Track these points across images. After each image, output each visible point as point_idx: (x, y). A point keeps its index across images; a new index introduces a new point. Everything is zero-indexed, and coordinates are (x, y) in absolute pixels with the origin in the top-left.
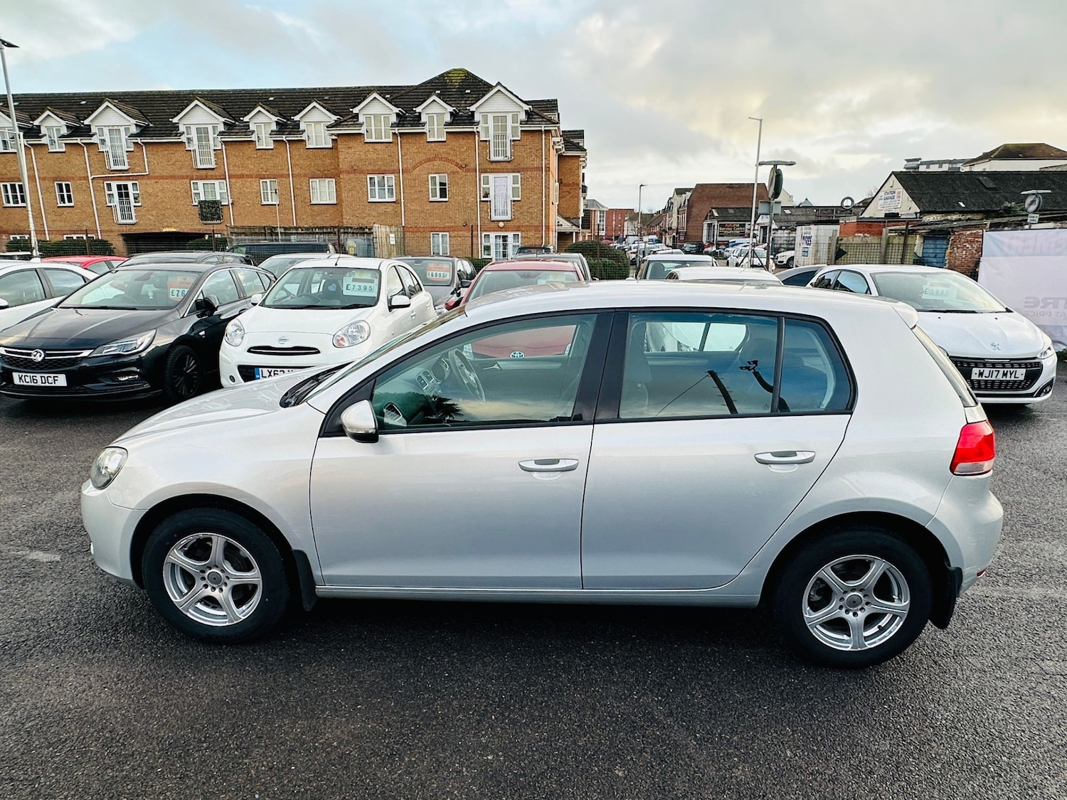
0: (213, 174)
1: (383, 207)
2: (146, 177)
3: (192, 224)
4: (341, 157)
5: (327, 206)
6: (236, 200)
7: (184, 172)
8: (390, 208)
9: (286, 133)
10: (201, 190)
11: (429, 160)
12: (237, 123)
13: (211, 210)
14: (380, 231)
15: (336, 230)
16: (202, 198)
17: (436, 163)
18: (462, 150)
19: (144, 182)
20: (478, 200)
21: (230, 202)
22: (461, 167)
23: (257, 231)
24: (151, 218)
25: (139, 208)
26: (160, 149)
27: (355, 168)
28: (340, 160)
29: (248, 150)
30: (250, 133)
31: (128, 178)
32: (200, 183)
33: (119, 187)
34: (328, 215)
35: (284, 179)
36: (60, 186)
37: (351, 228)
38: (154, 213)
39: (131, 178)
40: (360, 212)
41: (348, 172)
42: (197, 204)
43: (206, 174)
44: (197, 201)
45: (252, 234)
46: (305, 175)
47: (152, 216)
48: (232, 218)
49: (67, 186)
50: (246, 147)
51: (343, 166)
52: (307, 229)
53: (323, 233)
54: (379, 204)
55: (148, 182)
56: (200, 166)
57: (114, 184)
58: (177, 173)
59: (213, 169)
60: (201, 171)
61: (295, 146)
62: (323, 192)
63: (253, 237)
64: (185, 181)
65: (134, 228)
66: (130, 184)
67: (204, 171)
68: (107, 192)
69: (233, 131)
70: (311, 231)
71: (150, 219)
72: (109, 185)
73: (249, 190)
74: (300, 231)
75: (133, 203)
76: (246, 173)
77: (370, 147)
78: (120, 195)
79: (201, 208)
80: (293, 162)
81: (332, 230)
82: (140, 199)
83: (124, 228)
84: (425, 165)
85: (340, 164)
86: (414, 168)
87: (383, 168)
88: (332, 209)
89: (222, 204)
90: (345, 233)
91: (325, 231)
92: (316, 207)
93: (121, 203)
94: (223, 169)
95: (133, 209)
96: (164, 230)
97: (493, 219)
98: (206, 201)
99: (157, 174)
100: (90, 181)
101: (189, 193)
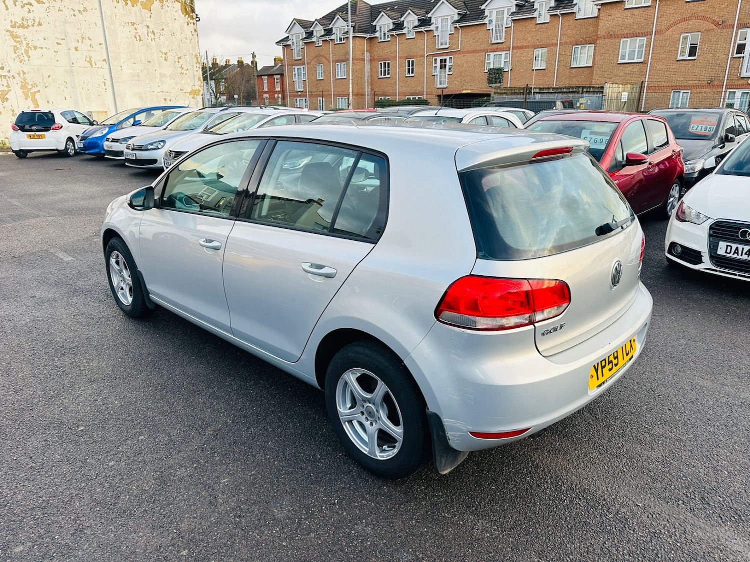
0: (502, 47)
1: (630, 68)
2: (458, 53)
3: (480, 86)
4: (601, 24)
5: (583, 69)
6: (514, 67)
7: (483, 46)
8: (636, 68)
9: (561, 8)
10: (492, 61)
11: (685, 20)
12: (526, 4)
13: (496, 75)
14: (611, 90)
15: (580, 90)
16: (492, 67)
17: (691, 23)
18: (723, 6)
19: (456, 56)
20: (730, 56)
21: (510, 69)
22: (717, 24)
23: (517, 91)
24: (457, 83)
25: (450, 76)
26: (470, 29)
27: (611, 33)
28: (599, 27)
29: (530, 25)
30: (533, 12)
31: (447, 54)
32: (492, 54)
33: (441, 60)
34: (583, 76)
35: (553, 47)
36: (409, 62)
37: (593, 87)
38: (459, 79)
39: (449, 54)
40: (608, 73)
41: (604, 38)
42: (487, 71)
43: (497, 47)
44: (488, 69)
45: (512, 94)
46: (570, 43)
47: (458, 81)
48: (508, 82)
50: (528, 23)
51: (601, 32)
52: (557, 89)
53: (570, 92)
54: (627, 65)
55: (459, 56)
56: (494, 42)
57: (439, 59)
58: (478, 48)
59: (502, 43)
60: (494, 45)
61: (566, 18)
62: (584, 57)
63: (513, 96)
64: (482, 54)
65: (446, 90)
66: (448, 58)
67: (496, 45)
68: (434, 65)
69: (521, 11)
70: (559, 91)
71: (456, 84)
72: (436, 60)
73: (525, 58)
74: (551, 91)
75: (447, 73)
76: (525, 45)
77: (628, 13)
78: (441, 67)
79: (489, 74)
80: (562, 32)
81: (576, 90)
82: (452, 69)
83: (440, 90)
84: (679, 25)
85: (599, 31)
86: (668, 29)
87: (637, 31)
88: (586, 71)
89: (505, 70)
90: (587, 92)
91: (571, 90)
92: (574, 70)
93: (441, 72)
94: (509, 42)
95: (447, 76)
96: (464, 92)
97: (742, 75)
98: (493, 69)
99: (465, 50)
100: (426, 57)
101: (484, 63)
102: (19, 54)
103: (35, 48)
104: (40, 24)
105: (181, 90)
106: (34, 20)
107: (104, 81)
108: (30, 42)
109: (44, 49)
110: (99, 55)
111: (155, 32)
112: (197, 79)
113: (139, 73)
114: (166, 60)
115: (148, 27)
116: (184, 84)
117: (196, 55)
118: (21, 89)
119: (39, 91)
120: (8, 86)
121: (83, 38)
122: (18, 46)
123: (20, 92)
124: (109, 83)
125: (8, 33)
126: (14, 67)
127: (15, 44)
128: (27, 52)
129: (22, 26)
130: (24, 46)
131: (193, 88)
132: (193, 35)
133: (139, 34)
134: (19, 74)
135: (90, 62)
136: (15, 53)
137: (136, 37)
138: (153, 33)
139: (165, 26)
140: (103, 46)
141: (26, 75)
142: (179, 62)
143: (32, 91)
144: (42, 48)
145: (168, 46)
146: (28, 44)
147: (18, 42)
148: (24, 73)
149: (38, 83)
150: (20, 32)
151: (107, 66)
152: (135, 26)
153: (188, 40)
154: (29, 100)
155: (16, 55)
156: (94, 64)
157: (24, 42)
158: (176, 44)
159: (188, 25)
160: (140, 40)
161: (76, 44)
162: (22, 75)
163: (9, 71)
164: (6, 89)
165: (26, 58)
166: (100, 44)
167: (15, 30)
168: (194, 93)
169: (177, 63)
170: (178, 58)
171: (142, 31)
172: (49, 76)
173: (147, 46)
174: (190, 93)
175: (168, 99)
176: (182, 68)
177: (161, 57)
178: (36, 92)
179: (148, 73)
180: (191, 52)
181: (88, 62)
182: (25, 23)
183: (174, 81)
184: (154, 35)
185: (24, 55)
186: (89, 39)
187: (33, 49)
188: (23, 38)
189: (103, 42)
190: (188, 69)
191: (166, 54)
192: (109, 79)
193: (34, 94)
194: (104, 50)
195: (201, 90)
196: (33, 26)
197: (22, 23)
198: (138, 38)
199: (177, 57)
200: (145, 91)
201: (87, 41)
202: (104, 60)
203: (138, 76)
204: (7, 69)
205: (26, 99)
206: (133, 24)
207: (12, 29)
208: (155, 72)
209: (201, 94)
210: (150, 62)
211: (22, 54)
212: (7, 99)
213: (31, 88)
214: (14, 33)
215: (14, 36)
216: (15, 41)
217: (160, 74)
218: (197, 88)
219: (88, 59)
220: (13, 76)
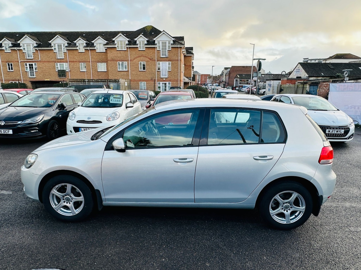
0: (63, 61)
1: (123, 73)
2: (39, 61)
3: (55, 78)
4: (108, 55)
5: (103, 72)
6: (71, 70)
7: (53, 60)
8: (125, 73)
9: (89, 47)
10: (59, 67)
11: (139, 57)
12: (72, 43)
13: (62, 73)
14: (122, 81)
15: (106, 81)
16: (59, 69)
17: (142, 58)
18: (151, 53)
19: (39, 63)
20: (156, 71)
21: (69, 70)
22: (150, 59)
23: (79, 81)
25: (36, 72)
26: (44, 52)
27: (113, 59)
28: (108, 56)
29: (75, 52)
30: (76, 47)
31: (33, 62)
32: (59, 64)
33: (30, 65)
34: (104, 75)
35: (88, 63)
36: (9, 64)
37: (112, 80)
38: (42, 74)
39: (34, 62)
40: (115, 74)
41: (111, 61)
42: (57, 71)
43: (61, 61)
44: (57, 70)
45: (76, 82)
46: (96, 62)
47: (41, 75)
48: (69, 76)
49: (11, 64)
50: (75, 51)
51: (109, 58)
52: (96, 80)
53: (102, 82)
54: (122, 72)
56: (58, 58)
57: (28, 64)
58: (50, 60)
59: (63, 59)
60: (59, 60)
61: (92, 51)
62: (102, 67)
63: (77, 83)
64: (53, 63)
65: (35, 79)
66: (33, 64)
67: (60, 60)
68: (25, 67)
69: (70, 46)
70: (97, 81)
72: (26, 64)
73: (75, 66)
74: (94, 81)
75: (34, 71)
76: (75, 60)
77: (118, 52)
78: (30, 68)
79: (59, 72)
80: (91, 57)
81: (105, 81)
82: (37, 69)
83: (31, 79)
84: (138, 58)
85: (108, 58)
86: (134, 59)
87: (123, 59)
88: (105, 73)
89: (66, 71)
90: (109, 82)
91: (102, 81)
92: (99, 72)
93: (30, 70)
94: (66, 59)
95: (34, 72)
96: (45, 80)
97: (161, 77)
98: (60, 70)
99: (43, 61)
100: (19, 63)
101: (55, 67)
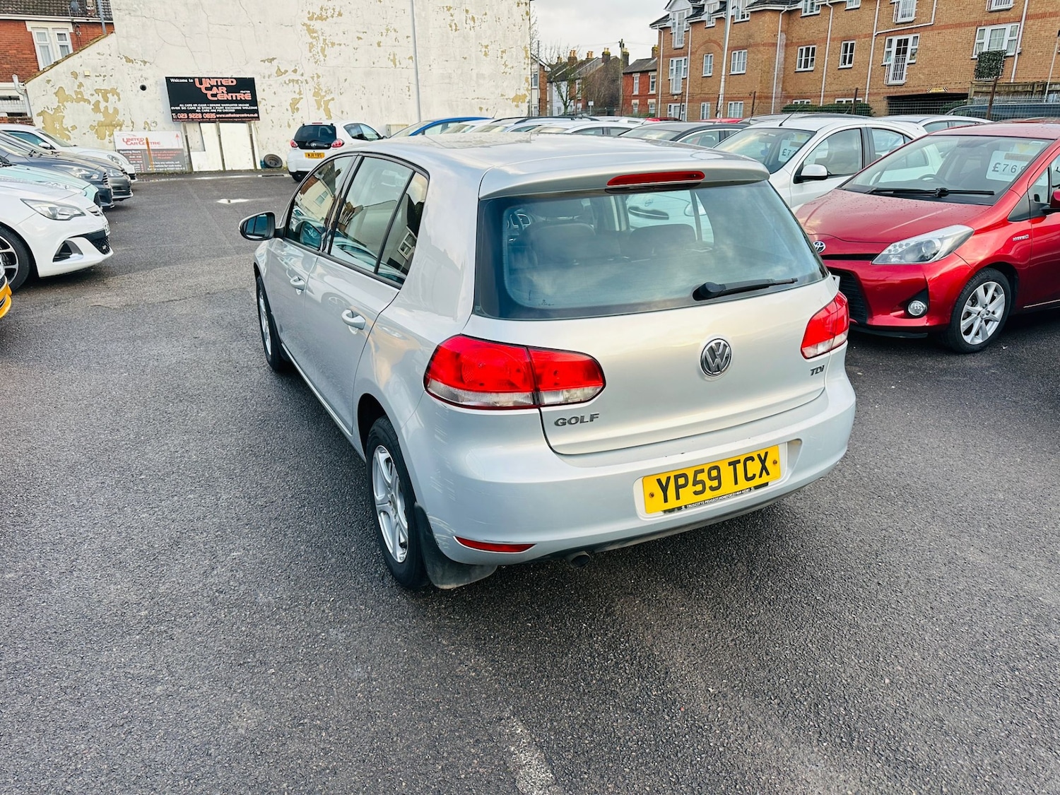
0: (1007, 16)
2: (930, 28)
3: (964, 82)
6: (1025, 49)
7: (974, 17)
10: (986, 40)
13: (991, 64)
16: (985, 49)
19: (926, 34)
21: (1018, 51)
24: (922, 77)
25: (912, 66)
31: (910, 31)
32: (988, 29)
33: (899, 42)
38: (926, 71)
39: (914, 30)
42: (976, 57)
43: (999, 17)
44: (978, 53)
47: (924, 74)
48: (1012, 74)
55: (931, 33)
56: (994, 8)
57: (895, 39)
58: (966, 19)
59: (1009, 9)
60: (994, 14)
64: (970, 28)
65: (903, 89)
66: (911, 37)
67: (997, 14)
68: (887, 50)
71: (920, 78)
72: (891, 41)
73: (1047, 34)
75: (908, 60)
76: (1050, 11)
78: (898, 52)
79: (980, 61)
82: (916, 55)
83: (892, 90)
89: (1007, 55)
93: (897, 61)
94: (1021, 8)
95: (906, 66)
96: (934, 91)
98: (988, 53)
99: (941, 24)
100: (874, 37)
101: (972, 43)
102: (314, 53)
103: (333, 44)
104: (340, 14)
105: (502, 95)
106: (334, 9)
107: (408, 85)
108: (328, 38)
109: (343, 46)
110: (405, 51)
111: (476, 19)
112: (523, 80)
113: (451, 73)
114: (486, 55)
115: (467, 11)
116: (507, 86)
117: (525, 47)
118: (314, 96)
119: (333, 99)
120: (300, 93)
121: (387, 30)
122: (315, 43)
123: (312, 100)
124: (413, 88)
125: (305, 27)
126: (308, 69)
127: (311, 40)
128: (323, 50)
129: (321, 18)
130: (321, 43)
131: (518, 93)
132: (523, 20)
133: (455, 22)
134: (313, 78)
135: (394, 61)
136: (310, 52)
137: (451, 26)
138: (473, 19)
139: (489, 9)
140: (411, 39)
141: (321, 79)
142: (502, 57)
143: (325, 99)
144: (340, 45)
145: (490, 36)
146: (325, 40)
147: (315, 38)
148: (318, 77)
149: (332, 89)
150: (317, 25)
151: (413, 65)
152: (451, 11)
153: (517, 27)
154: (322, 109)
155: (311, 54)
156: (398, 63)
157: (321, 38)
158: (501, 32)
159: (518, 6)
160: (456, 30)
161: (379, 38)
162: (315, 78)
163: (302, 75)
164: (298, 97)
165: (322, 58)
166: (408, 37)
167: (312, 23)
168: (518, 99)
169: (499, 58)
170: (502, 52)
171: (459, 16)
172: (346, 80)
173: (464, 37)
174: (514, 100)
175: (484, 107)
176: (506, 66)
177: (481, 51)
178: (330, 100)
179: (462, 73)
180: (519, 43)
181: (391, 60)
182: (324, 13)
183: (494, 84)
184: (474, 22)
185: (320, 54)
186: (395, 31)
187: (330, 46)
188: (320, 33)
189: (411, 35)
190: (513, 67)
191: (486, 47)
192: (414, 81)
193: (327, 103)
194: (412, 45)
195: (528, 95)
196: (332, 17)
197: (321, 14)
198: (454, 27)
199: (500, 50)
200: (457, 97)
201: (393, 34)
202: (411, 58)
203: (450, 77)
204: (299, 72)
205: (318, 109)
206: (449, 9)
207: (308, 22)
208: (470, 72)
209: (527, 101)
210: (465, 58)
211: (318, 53)
212: (298, 109)
213: (325, 96)
214: (311, 27)
215: (311, 31)
216: (311, 37)
217: (477, 74)
218: (522, 92)
219: (392, 57)
220: (306, 80)
